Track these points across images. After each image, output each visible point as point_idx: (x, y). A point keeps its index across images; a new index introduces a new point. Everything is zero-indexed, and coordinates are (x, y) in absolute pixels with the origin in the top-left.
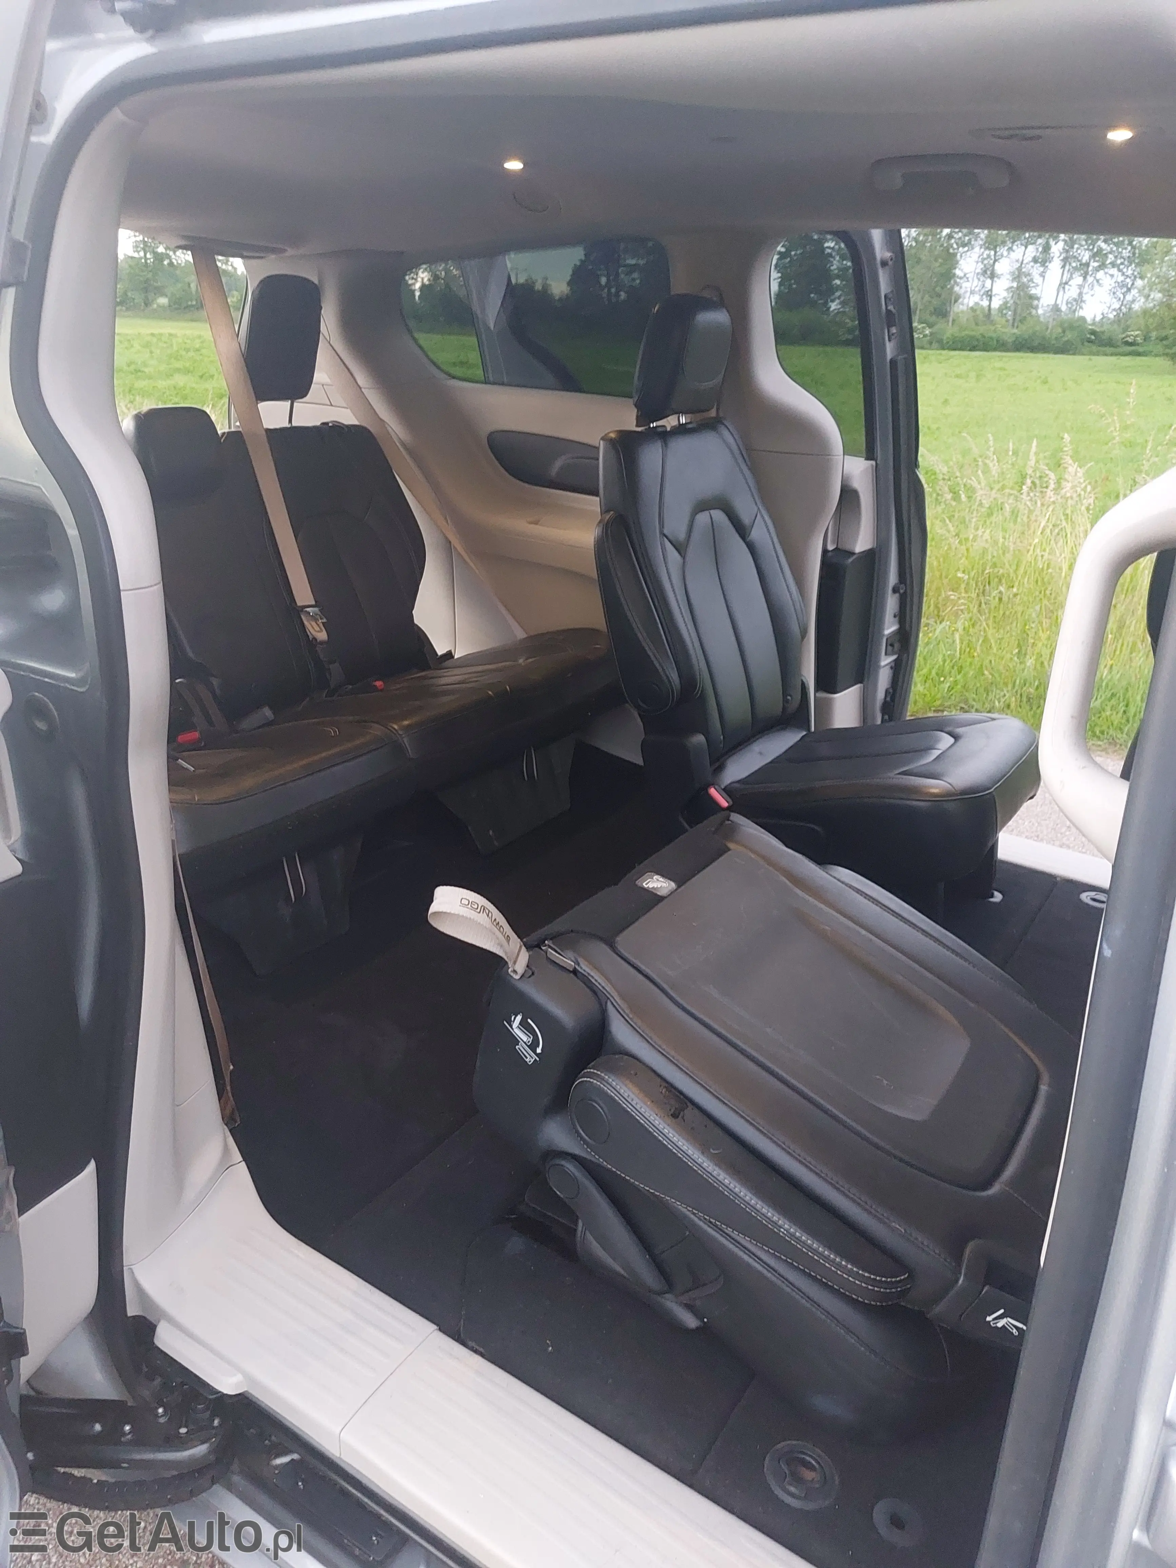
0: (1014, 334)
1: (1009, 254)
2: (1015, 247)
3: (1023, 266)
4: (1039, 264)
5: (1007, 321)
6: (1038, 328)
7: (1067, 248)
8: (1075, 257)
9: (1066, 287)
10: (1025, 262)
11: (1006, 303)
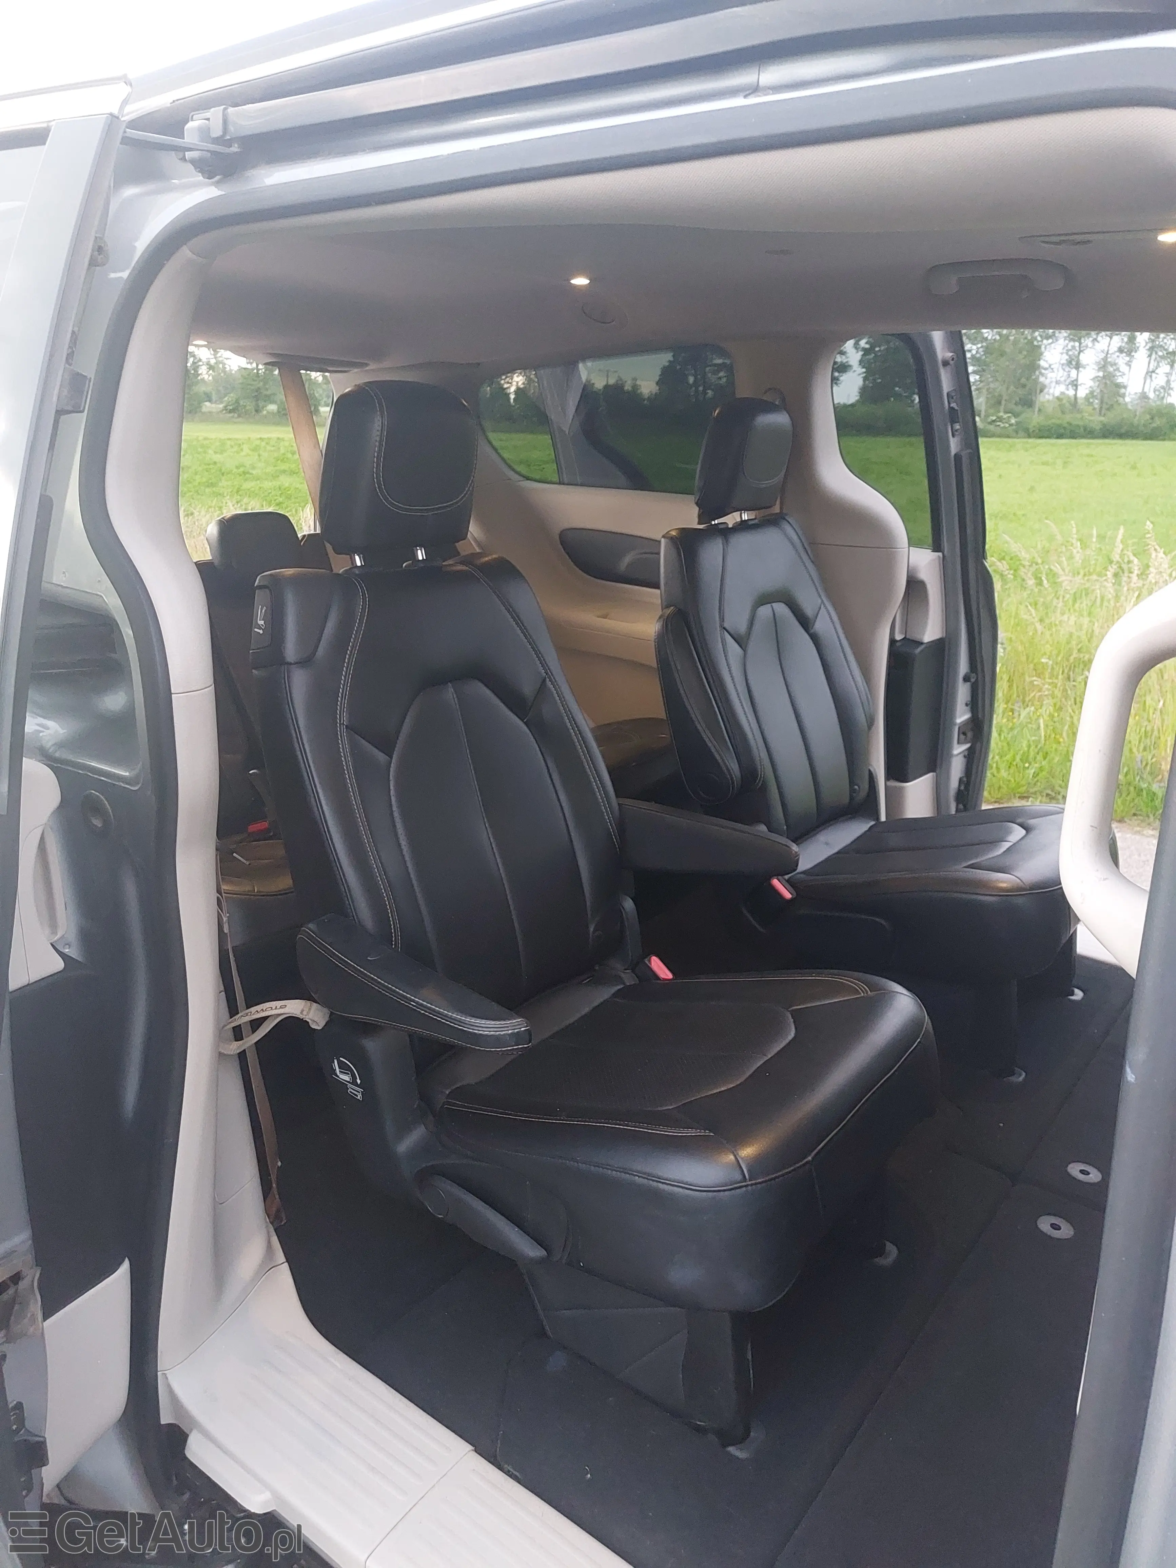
0: (1101, 422)
1: (1094, 345)
2: (1099, 338)
3: (1109, 356)
4: (1124, 354)
5: (1094, 409)
6: (1125, 416)
7: (1153, 338)
8: (1161, 346)
9: (1153, 375)
10: (1110, 352)
11: (1092, 392)
